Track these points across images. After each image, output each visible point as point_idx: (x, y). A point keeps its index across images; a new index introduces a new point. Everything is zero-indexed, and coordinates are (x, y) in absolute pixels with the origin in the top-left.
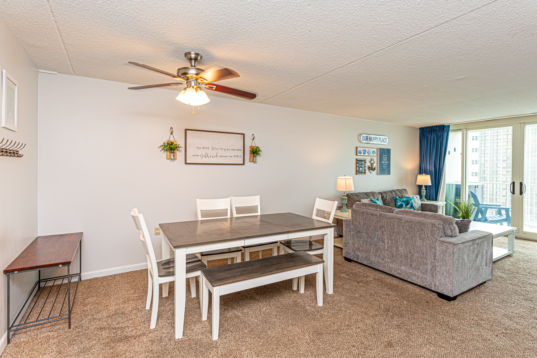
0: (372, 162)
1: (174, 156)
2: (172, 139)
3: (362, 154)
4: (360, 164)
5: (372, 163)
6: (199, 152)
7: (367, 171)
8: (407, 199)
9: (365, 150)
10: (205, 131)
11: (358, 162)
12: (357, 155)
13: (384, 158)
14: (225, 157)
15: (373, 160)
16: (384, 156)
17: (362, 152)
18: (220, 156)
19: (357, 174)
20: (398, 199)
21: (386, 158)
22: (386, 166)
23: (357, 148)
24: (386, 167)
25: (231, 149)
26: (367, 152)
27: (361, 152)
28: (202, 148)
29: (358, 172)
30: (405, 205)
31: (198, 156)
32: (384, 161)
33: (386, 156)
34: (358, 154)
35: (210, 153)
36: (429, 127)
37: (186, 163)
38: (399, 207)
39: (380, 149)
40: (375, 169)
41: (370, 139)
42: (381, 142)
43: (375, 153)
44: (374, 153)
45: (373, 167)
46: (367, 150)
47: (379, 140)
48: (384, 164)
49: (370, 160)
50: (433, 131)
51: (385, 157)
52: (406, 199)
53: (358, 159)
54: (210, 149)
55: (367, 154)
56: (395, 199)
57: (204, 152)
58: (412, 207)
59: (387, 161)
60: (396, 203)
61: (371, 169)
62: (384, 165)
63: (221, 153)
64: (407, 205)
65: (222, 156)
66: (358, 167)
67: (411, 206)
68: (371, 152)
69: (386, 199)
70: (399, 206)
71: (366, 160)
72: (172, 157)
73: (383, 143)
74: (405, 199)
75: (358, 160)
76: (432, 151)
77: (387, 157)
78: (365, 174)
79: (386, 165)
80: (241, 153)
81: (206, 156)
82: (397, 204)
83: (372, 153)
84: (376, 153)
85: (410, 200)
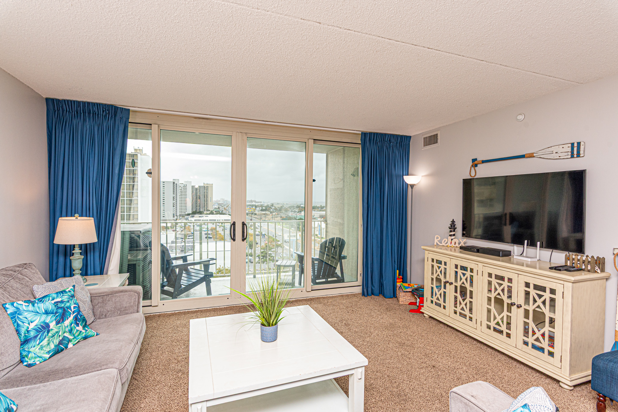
30: (58, 323)
36: (79, 103)
38: (35, 337)
50: (89, 113)
52: (56, 300)
56: (12, 314)
60: (18, 325)
64: (63, 321)
67: (76, 318)
70: (32, 334)
76: (89, 160)
82: (23, 331)
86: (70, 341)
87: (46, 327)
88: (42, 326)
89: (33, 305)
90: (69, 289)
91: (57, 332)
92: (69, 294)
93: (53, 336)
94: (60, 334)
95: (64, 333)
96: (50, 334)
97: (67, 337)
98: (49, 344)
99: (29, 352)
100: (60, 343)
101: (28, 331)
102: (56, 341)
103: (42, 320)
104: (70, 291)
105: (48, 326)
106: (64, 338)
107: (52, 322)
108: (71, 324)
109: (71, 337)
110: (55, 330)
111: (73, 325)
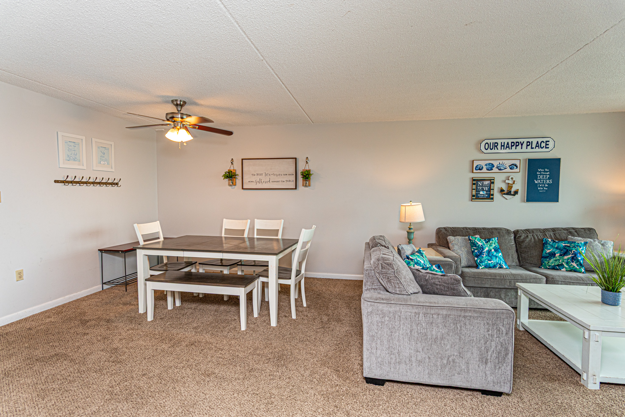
0: (510, 182)
1: (232, 183)
2: (232, 168)
3: (484, 170)
4: (480, 186)
5: (509, 184)
6: (254, 179)
7: (497, 195)
8: (568, 245)
9: (492, 164)
10: (258, 159)
11: (474, 182)
12: (473, 172)
13: (541, 175)
14: (277, 182)
15: (510, 178)
16: (540, 172)
17: (485, 167)
18: (272, 182)
19: (473, 200)
20: (549, 244)
21: (547, 175)
22: (546, 187)
23: (473, 161)
24: (545, 190)
25: (283, 174)
26: (496, 166)
27: (482, 168)
28: (256, 175)
29: (473, 198)
30: (560, 255)
31: (253, 182)
32: (540, 179)
33: (546, 170)
34: (475, 171)
35: (263, 178)
37: (243, 189)
38: (548, 257)
39: (529, 159)
40: (516, 193)
41: (504, 146)
42: (532, 148)
43: (517, 167)
44: (515, 167)
45: (513, 190)
46: (496, 163)
47: (527, 145)
48: (539, 184)
49: (504, 179)
51: (544, 173)
52: (566, 245)
53: (474, 178)
54: (264, 175)
55: (495, 170)
57: (258, 178)
58: (575, 260)
59: (549, 179)
61: (508, 192)
62: (539, 187)
63: (273, 178)
65: (275, 182)
66: (474, 189)
68: (507, 166)
69: (523, 242)
70: (547, 255)
71: (494, 180)
72: (231, 184)
73: (537, 149)
74: (564, 245)
75: (474, 180)
77: (549, 173)
78: (493, 200)
79: (546, 185)
80: (293, 178)
81: (260, 182)
82: (544, 252)
83: (508, 168)
84: (519, 167)
85: (574, 247)
86: (564, 267)
87: (553, 255)
88: (552, 254)
89: (553, 243)
90: (579, 242)
91: (558, 260)
92: (576, 244)
93: (556, 260)
94: (560, 261)
95: (563, 262)
96: (554, 259)
97: (563, 265)
98: (552, 263)
99: (544, 262)
100: (558, 265)
101: (546, 253)
102: (557, 263)
103: (554, 250)
104: (578, 243)
105: (555, 254)
106: (562, 265)
107: (557, 253)
108: (568, 259)
109: (565, 265)
110: (558, 258)
111: (569, 260)
